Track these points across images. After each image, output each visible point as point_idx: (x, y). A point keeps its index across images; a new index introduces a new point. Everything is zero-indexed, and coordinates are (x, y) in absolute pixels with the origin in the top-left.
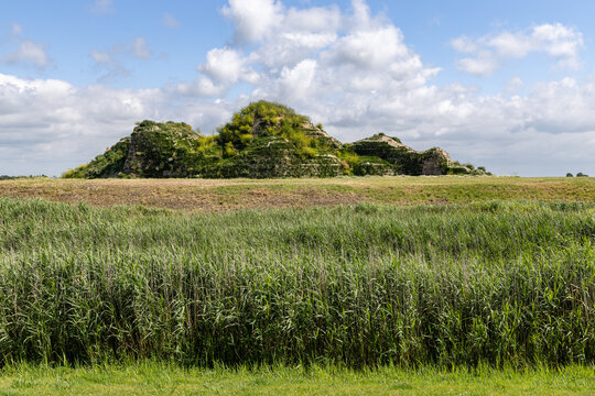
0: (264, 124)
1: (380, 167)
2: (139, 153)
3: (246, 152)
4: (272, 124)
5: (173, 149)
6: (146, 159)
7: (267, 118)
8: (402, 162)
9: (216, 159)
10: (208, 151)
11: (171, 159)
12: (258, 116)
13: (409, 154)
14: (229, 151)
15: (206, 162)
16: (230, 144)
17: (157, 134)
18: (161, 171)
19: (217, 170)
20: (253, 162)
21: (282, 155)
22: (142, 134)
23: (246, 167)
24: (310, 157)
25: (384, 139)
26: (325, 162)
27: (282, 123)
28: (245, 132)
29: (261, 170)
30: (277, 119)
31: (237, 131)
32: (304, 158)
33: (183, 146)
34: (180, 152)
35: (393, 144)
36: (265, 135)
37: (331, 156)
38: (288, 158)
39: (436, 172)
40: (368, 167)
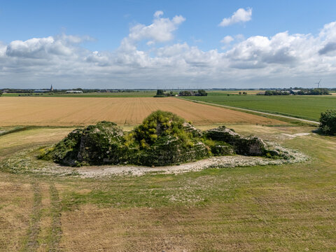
0: (162, 127)
1: (226, 148)
2: (87, 148)
3: (155, 147)
5: (109, 145)
6: (91, 151)
8: (237, 144)
9: (136, 151)
10: (131, 145)
11: (108, 152)
12: (159, 122)
13: (241, 140)
14: (144, 145)
15: (130, 153)
16: (143, 141)
17: (98, 135)
18: (102, 159)
19: (137, 158)
20: (160, 155)
21: (176, 149)
22: (88, 136)
23: (156, 159)
24: (190, 147)
25: (227, 130)
26: (198, 148)
27: (172, 126)
28: (152, 133)
29: (165, 160)
30: (169, 123)
31: (147, 132)
32: (187, 148)
33: (115, 142)
34: (114, 147)
35: (232, 133)
36: (164, 135)
37: (200, 143)
38: (179, 151)
39: (258, 152)
40: (220, 149)
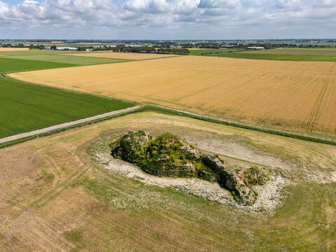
0: (161, 147)
1: (209, 175)
2: (121, 149)
4: (165, 148)
5: (131, 150)
7: (163, 145)
8: (220, 174)
9: (143, 159)
10: (142, 154)
11: (129, 154)
12: (161, 142)
14: (148, 156)
15: (139, 159)
16: (149, 153)
17: (128, 142)
20: (150, 167)
21: (162, 165)
23: (148, 168)
24: (175, 167)
25: (216, 160)
26: (183, 169)
27: (170, 147)
28: (154, 149)
29: (153, 171)
30: (169, 145)
32: (173, 167)
33: (135, 149)
34: (133, 152)
35: (219, 164)
36: (160, 153)
37: (188, 165)
38: (164, 167)
39: (230, 187)
40: (204, 174)
